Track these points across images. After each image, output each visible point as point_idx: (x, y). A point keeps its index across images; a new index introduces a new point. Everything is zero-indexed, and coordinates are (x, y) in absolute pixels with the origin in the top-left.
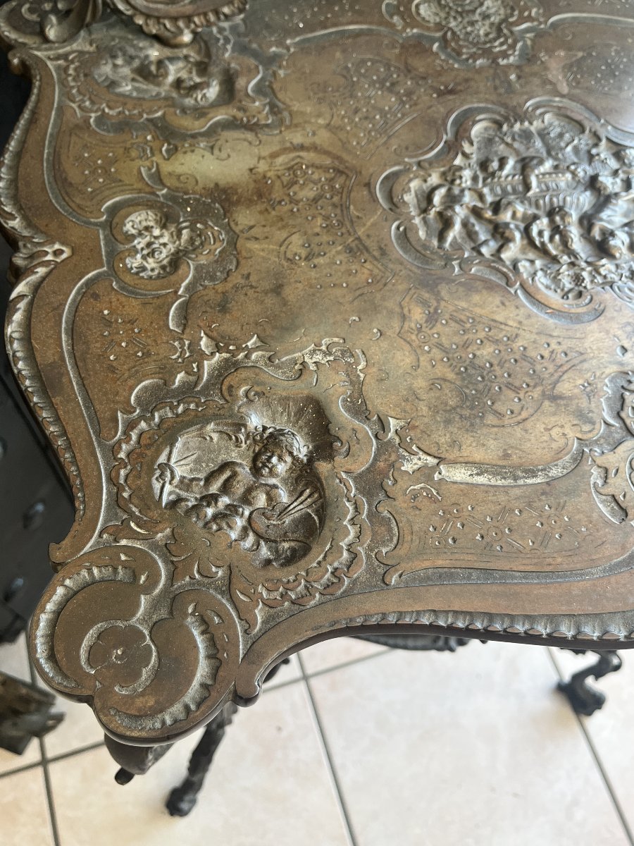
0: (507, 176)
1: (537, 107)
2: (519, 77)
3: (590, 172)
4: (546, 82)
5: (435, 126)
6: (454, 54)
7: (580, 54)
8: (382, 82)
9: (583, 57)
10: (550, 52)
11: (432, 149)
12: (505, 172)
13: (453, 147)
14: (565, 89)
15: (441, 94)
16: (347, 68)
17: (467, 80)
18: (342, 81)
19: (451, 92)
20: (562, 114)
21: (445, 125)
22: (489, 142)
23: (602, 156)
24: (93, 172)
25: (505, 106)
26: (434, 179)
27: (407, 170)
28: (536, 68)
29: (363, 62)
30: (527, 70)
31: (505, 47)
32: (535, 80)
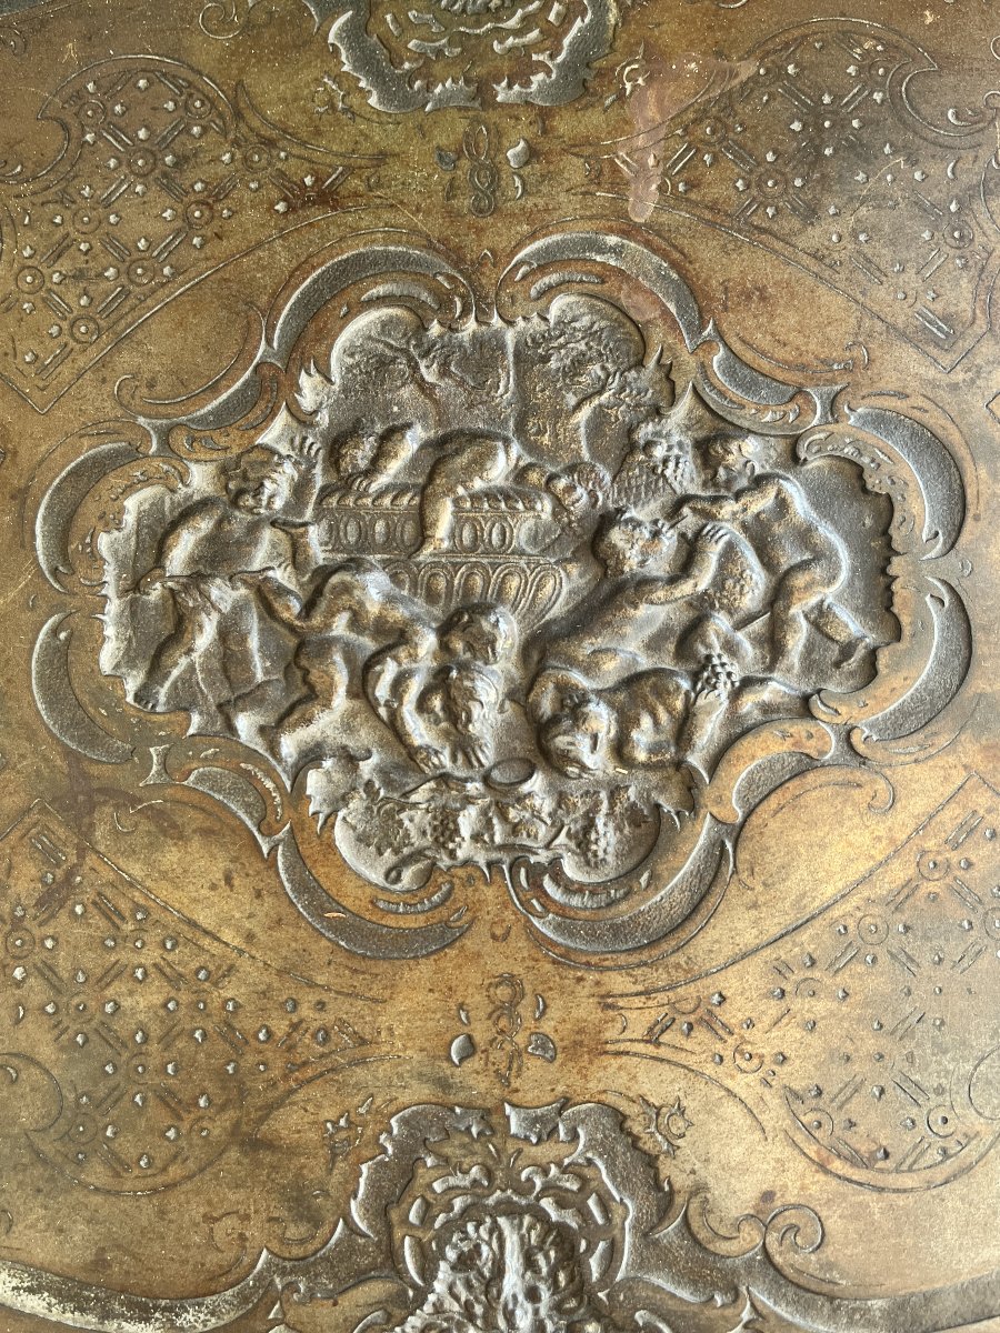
0: (381, 494)
1: (546, 262)
2: (532, 154)
3: (607, 498)
4: (605, 175)
5: (248, 312)
6: (381, 54)
7: (747, 70)
8: (152, 152)
9: (755, 78)
10: (656, 62)
11: (214, 389)
12: (382, 480)
13: (270, 390)
14: (645, 206)
15: (299, 200)
16: (80, 96)
17: (381, 157)
18: (53, 140)
19: (327, 197)
20: (604, 289)
21: (273, 310)
22: (377, 367)
23: (659, 452)
25: (456, 256)
26: (201, 479)
27: (132, 454)
28: (593, 120)
29: (128, 76)
30: (564, 125)
31: (534, 34)
32: (575, 170)
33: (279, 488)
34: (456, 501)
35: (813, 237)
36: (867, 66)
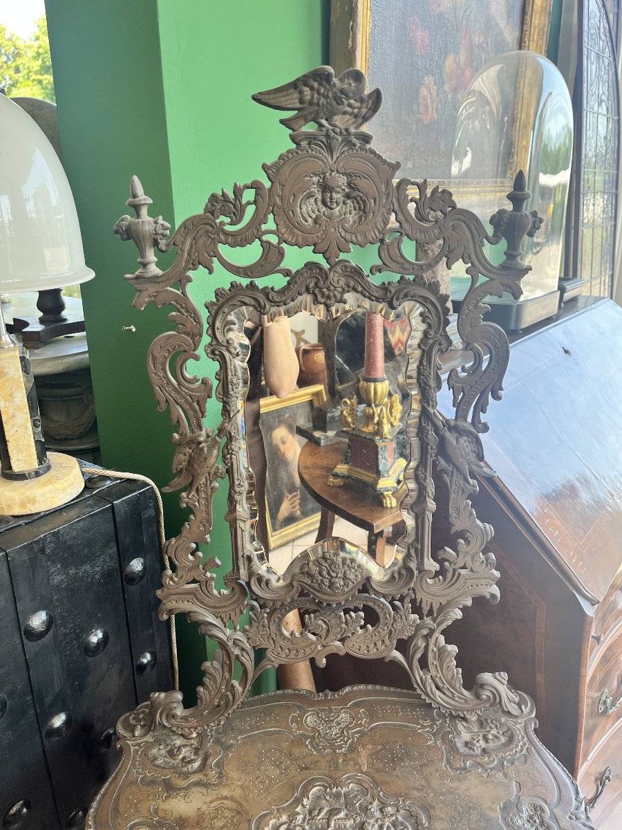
0: (320, 819)
1: (348, 778)
2: (344, 761)
3: (364, 819)
4: (356, 763)
5: (293, 788)
6: (316, 746)
7: (380, 747)
8: (275, 762)
9: (381, 749)
10: (364, 746)
11: (287, 801)
12: (320, 817)
13: (298, 801)
14: (365, 768)
15: (302, 769)
16: (262, 753)
17: (317, 762)
18: (256, 760)
19: (306, 768)
20: (359, 782)
21: (298, 787)
22: (318, 798)
23: (372, 810)
24: (131, 806)
25: (331, 777)
26: (284, 818)
27: (271, 813)
28: (354, 755)
29: (270, 750)
30: (349, 756)
31: (342, 742)
32: (351, 763)
33: (300, 818)
34: (335, 820)
35: (395, 773)
36: (400, 746)
